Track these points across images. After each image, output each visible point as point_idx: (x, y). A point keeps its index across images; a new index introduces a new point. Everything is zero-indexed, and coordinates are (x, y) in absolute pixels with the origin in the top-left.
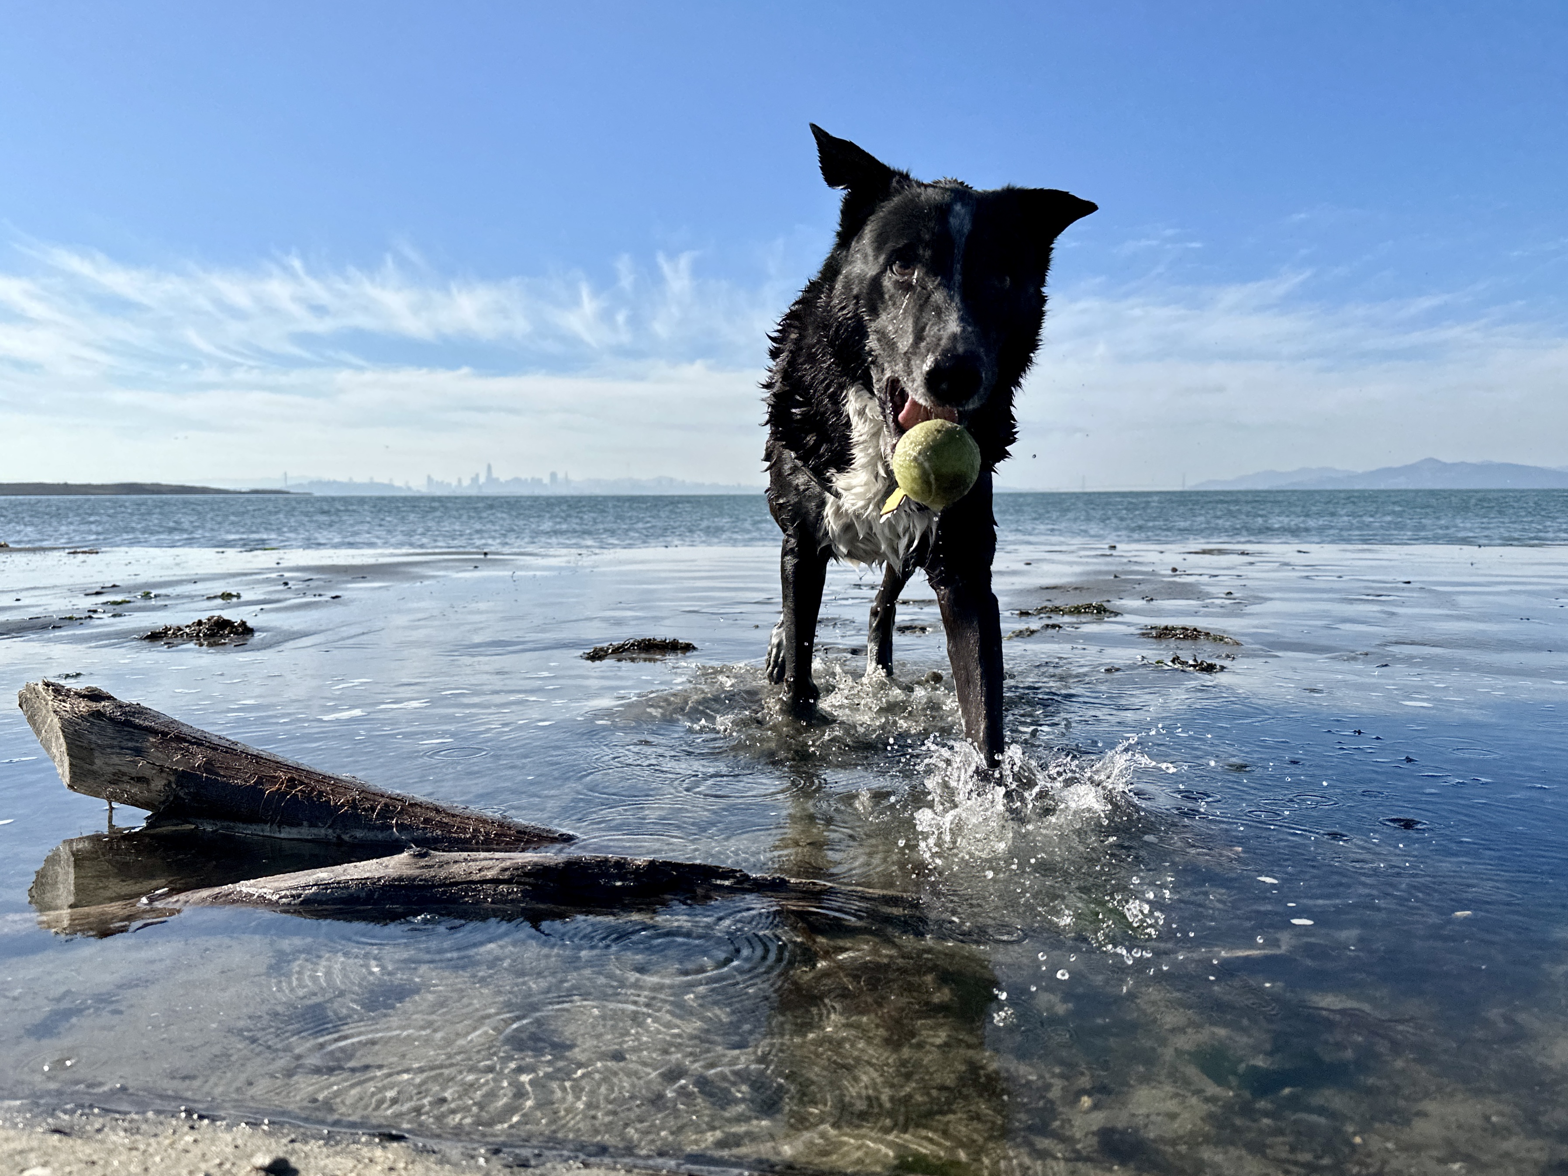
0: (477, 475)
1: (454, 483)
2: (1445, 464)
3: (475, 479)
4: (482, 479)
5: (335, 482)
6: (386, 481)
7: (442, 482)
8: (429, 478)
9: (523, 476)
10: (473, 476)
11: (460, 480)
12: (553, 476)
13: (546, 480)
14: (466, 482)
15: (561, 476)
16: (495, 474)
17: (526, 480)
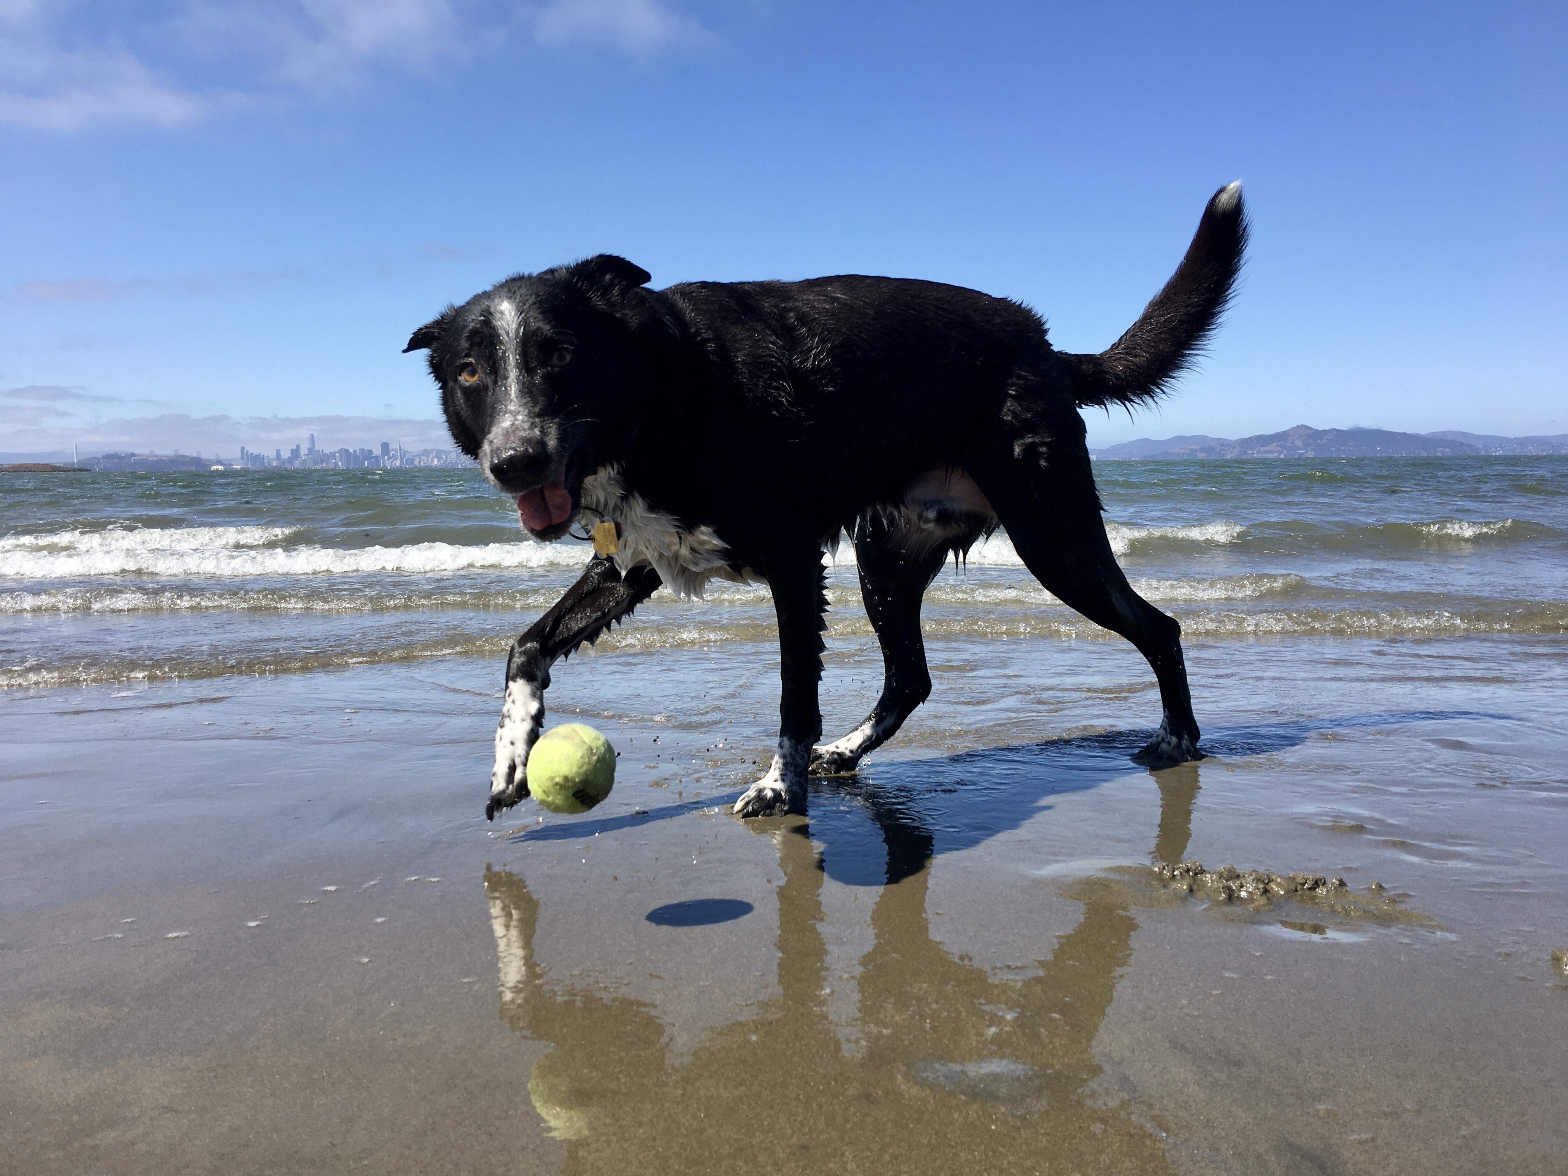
0: (298, 447)
1: (273, 455)
2: (1316, 431)
3: (296, 452)
4: (304, 451)
5: (133, 455)
6: (195, 455)
7: (257, 456)
8: (243, 448)
9: (351, 448)
10: (295, 448)
11: (278, 451)
12: (385, 447)
13: (377, 451)
14: (286, 454)
15: (393, 447)
16: (317, 448)
17: (354, 452)
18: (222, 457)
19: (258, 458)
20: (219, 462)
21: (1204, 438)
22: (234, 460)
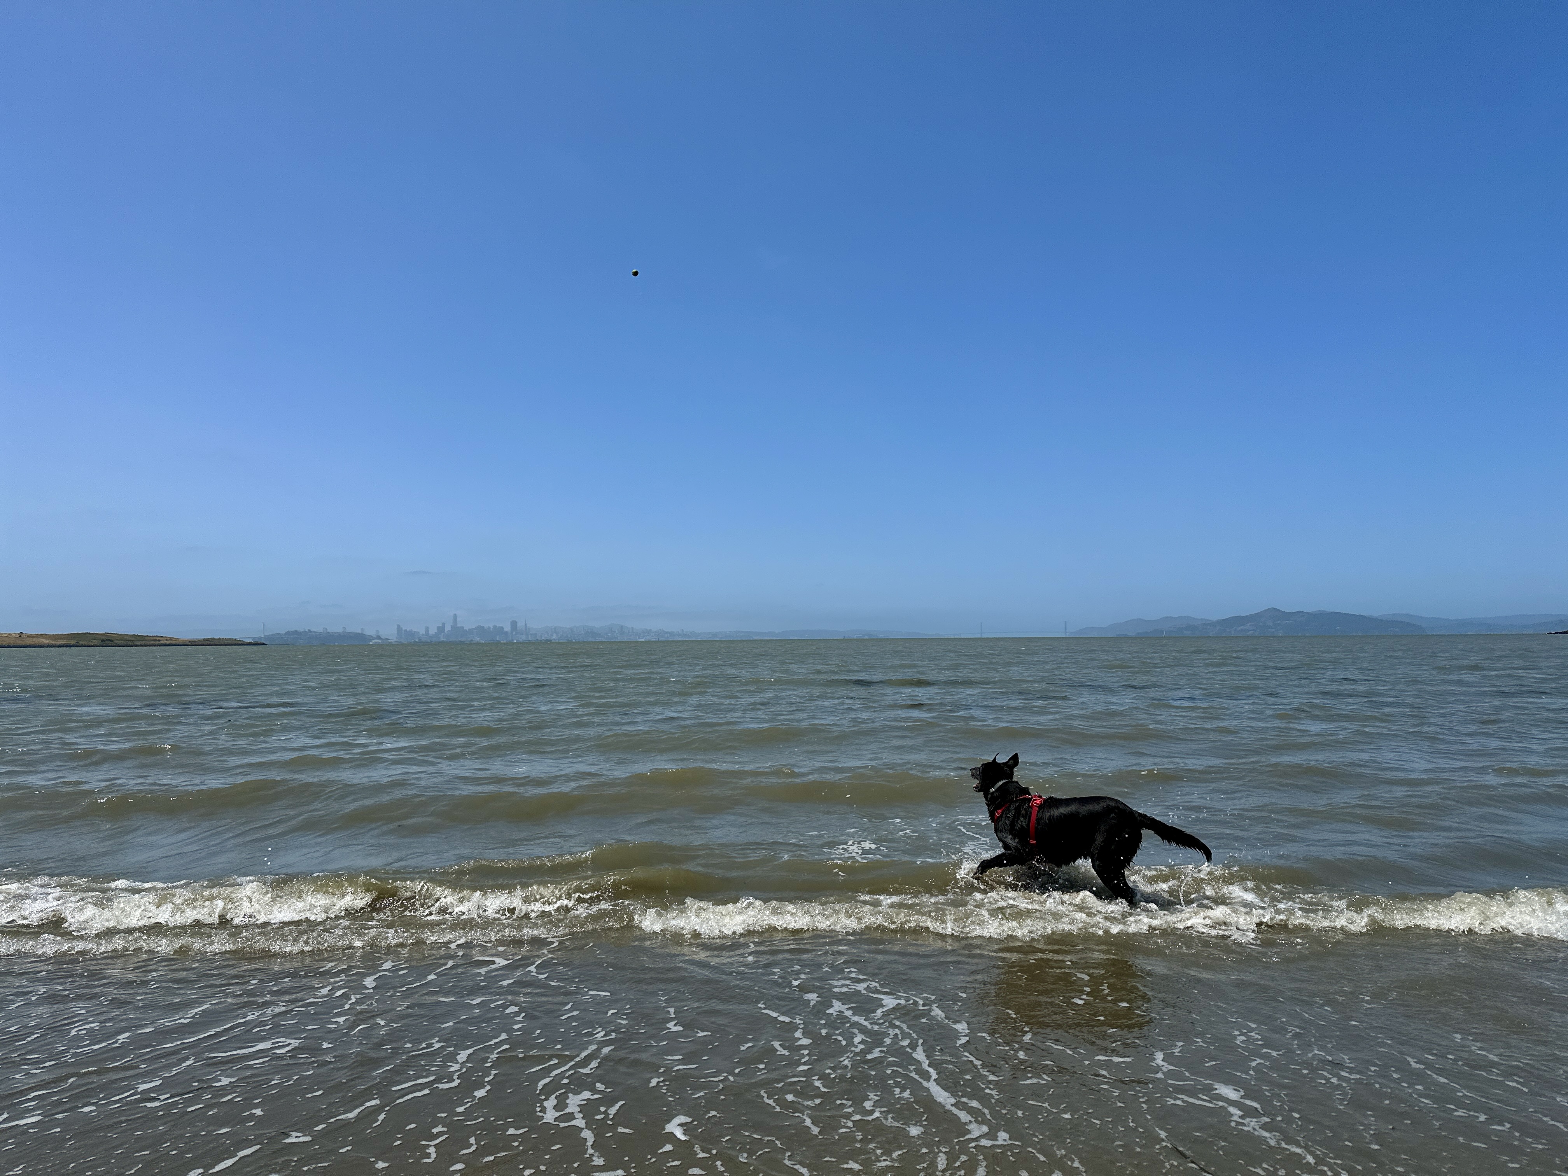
0: (444, 624)
2: (1285, 613)
6: (359, 631)
7: (411, 631)
9: (486, 626)
10: (440, 625)
12: (514, 624)
13: (507, 628)
15: (521, 625)
16: (459, 625)
17: (489, 628)
18: (382, 633)
20: (379, 637)
21: (1191, 618)
22: (390, 635)
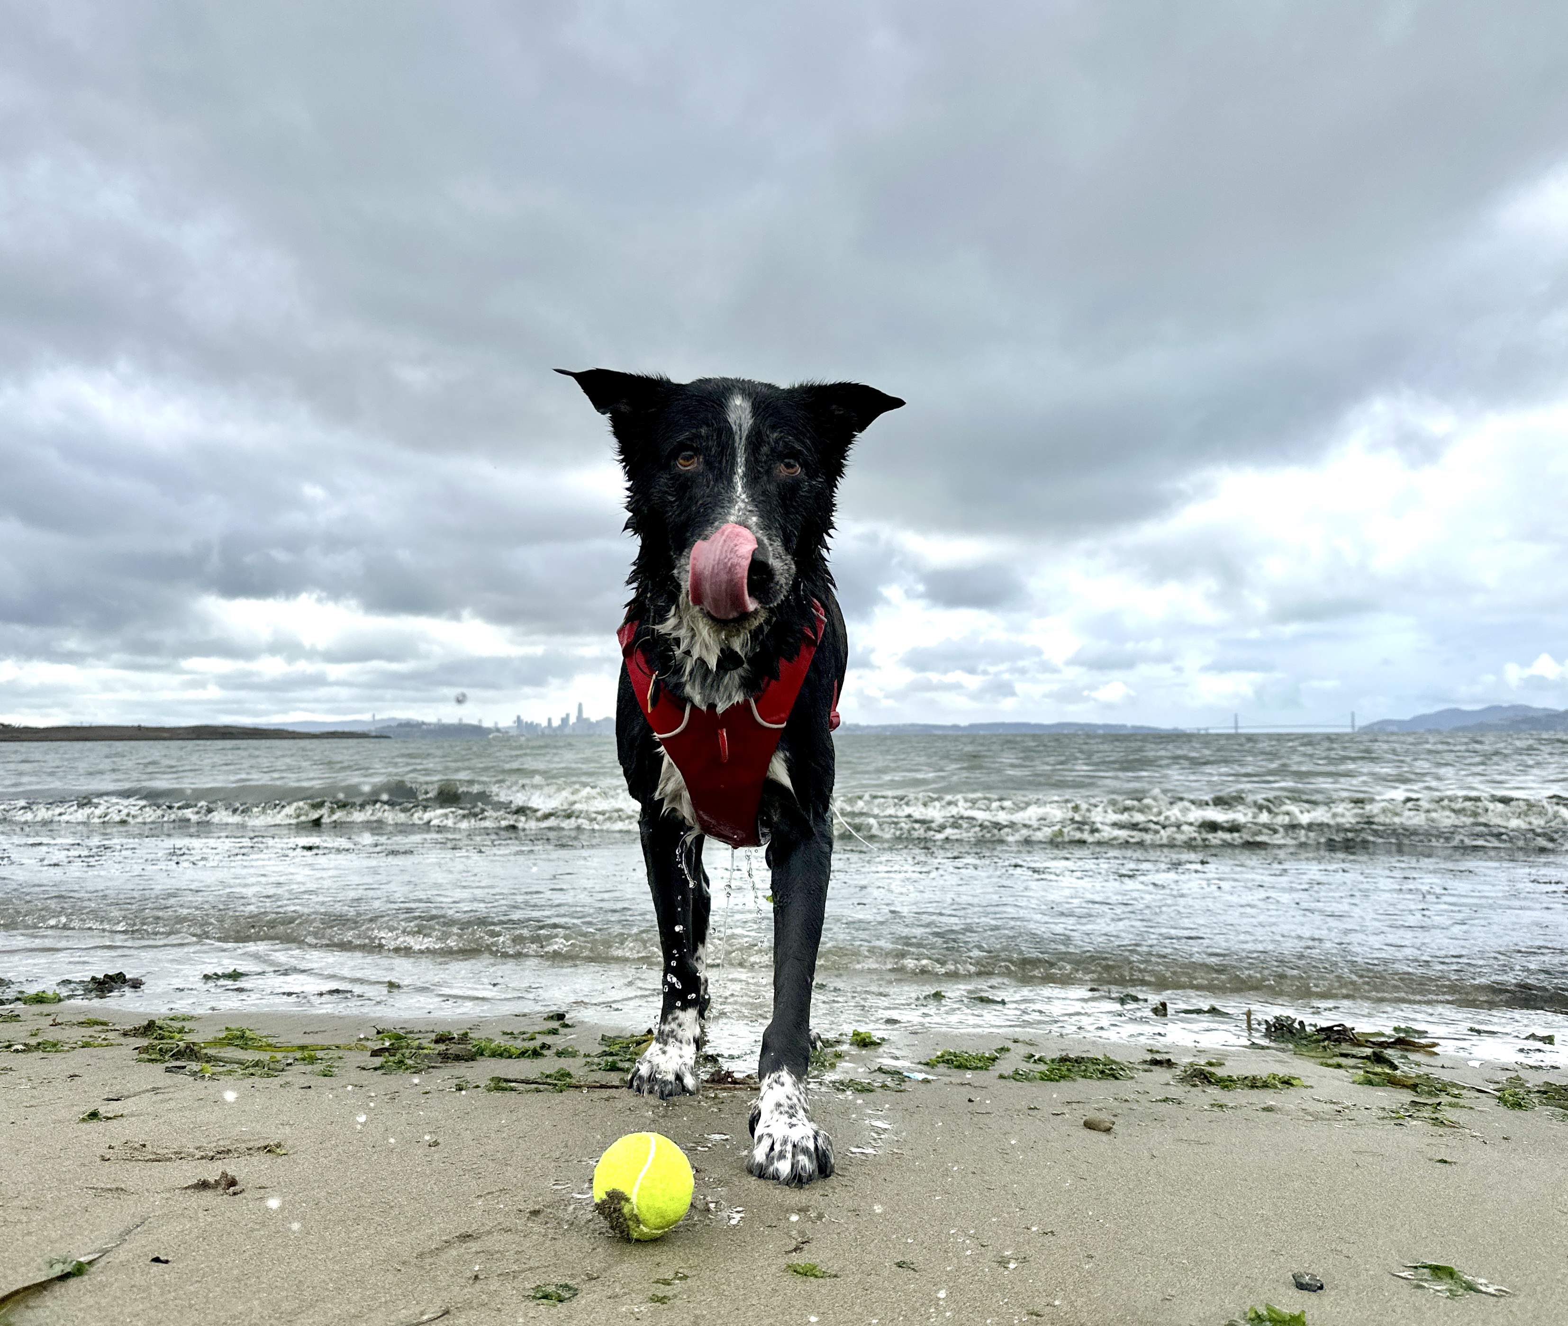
0: (568, 715)
1: (544, 724)
3: (565, 720)
4: (573, 720)
5: (423, 723)
6: (475, 722)
7: (532, 723)
8: (519, 718)
10: (564, 716)
11: (550, 720)
14: (556, 723)
16: (585, 715)
18: (501, 725)
19: (531, 727)
20: (498, 730)
21: (1527, 708)
22: (509, 728)
